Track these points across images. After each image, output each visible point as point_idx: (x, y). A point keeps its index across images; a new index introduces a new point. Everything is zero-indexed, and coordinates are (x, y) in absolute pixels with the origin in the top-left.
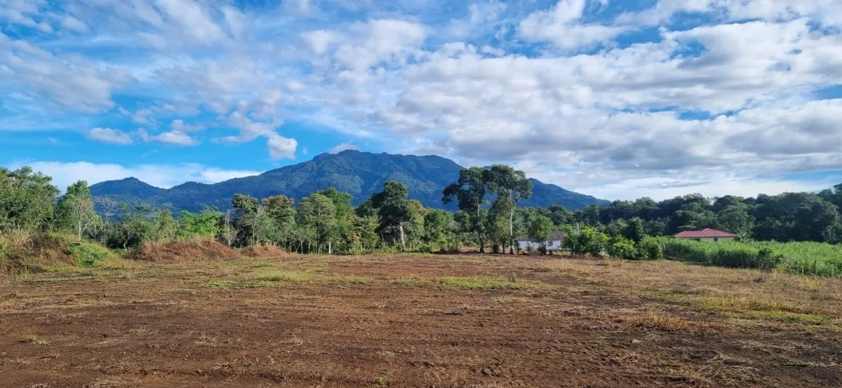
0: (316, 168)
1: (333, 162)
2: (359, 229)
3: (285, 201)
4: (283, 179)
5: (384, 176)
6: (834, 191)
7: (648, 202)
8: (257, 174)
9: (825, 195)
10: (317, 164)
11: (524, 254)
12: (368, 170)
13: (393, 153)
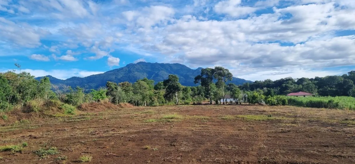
0: (127, 70)
1: (134, 67)
2: (156, 95)
3: (128, 84)
4: (113, 75)
5: (156, 72)
6: (348, 75)
7: (269, 81)
8: (103, 73)
9: (344, 76)
10: (128, 68)
11: (229, 104)
12: (150, 70)
13: (160, 63)
